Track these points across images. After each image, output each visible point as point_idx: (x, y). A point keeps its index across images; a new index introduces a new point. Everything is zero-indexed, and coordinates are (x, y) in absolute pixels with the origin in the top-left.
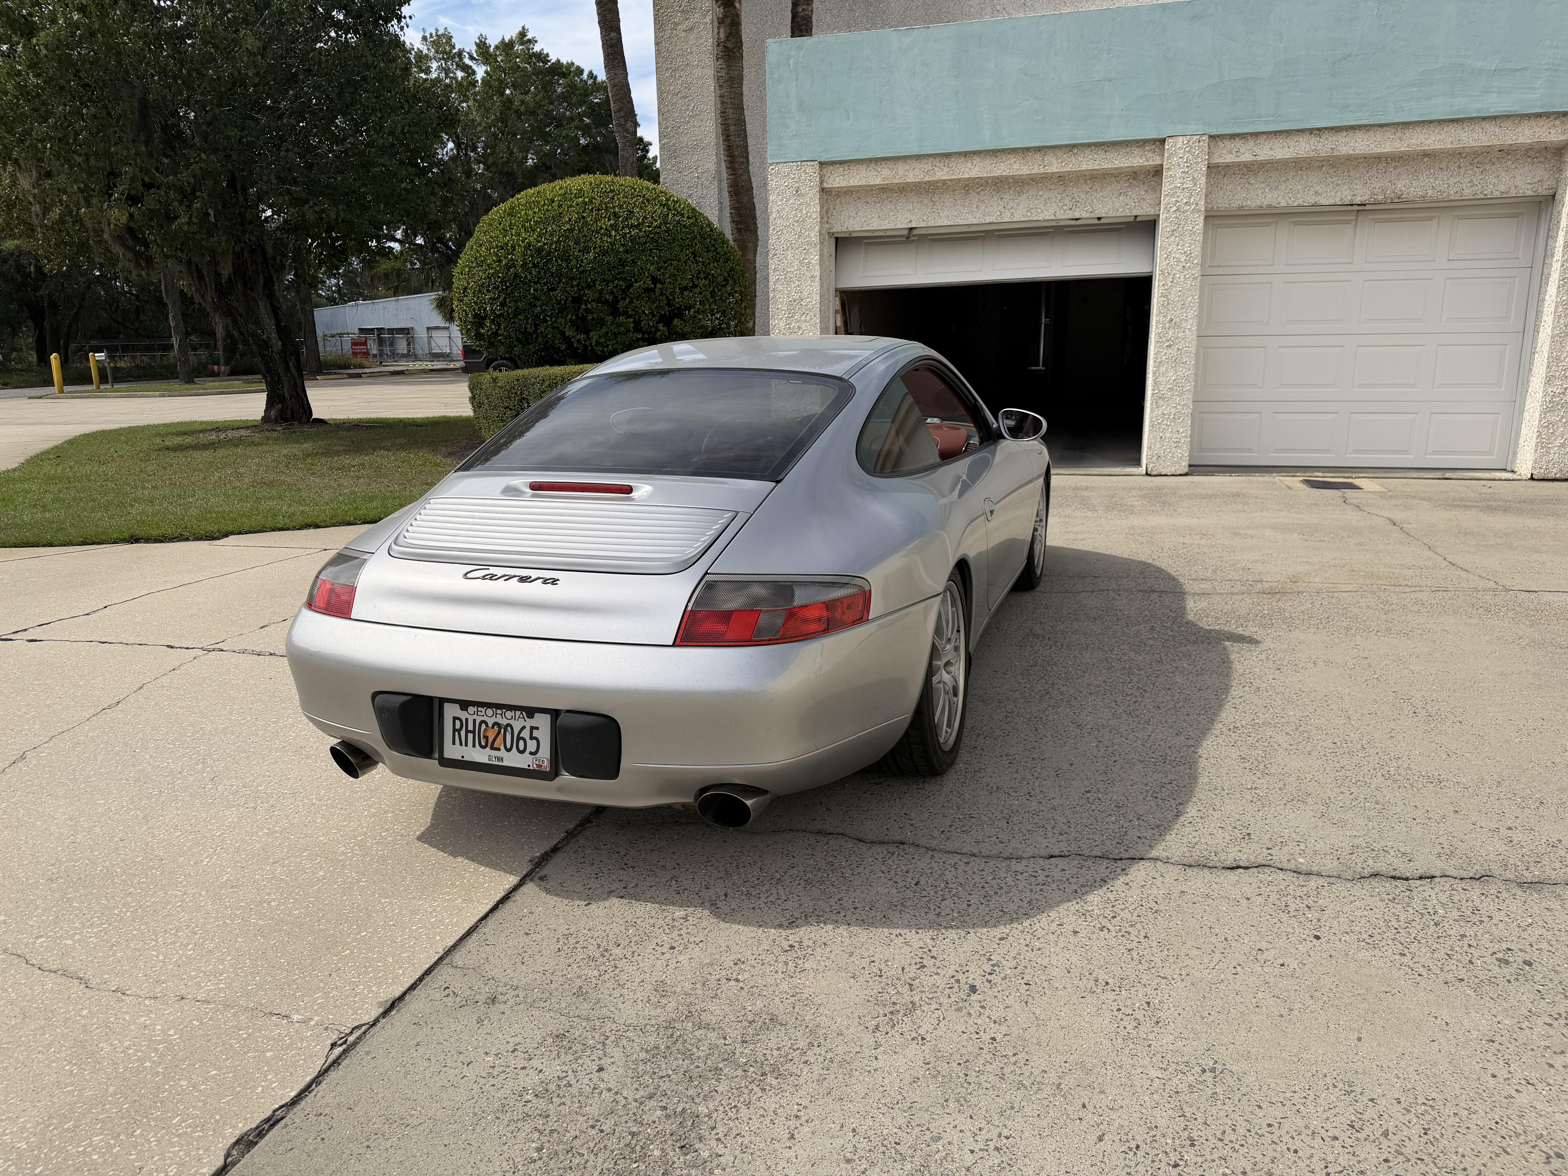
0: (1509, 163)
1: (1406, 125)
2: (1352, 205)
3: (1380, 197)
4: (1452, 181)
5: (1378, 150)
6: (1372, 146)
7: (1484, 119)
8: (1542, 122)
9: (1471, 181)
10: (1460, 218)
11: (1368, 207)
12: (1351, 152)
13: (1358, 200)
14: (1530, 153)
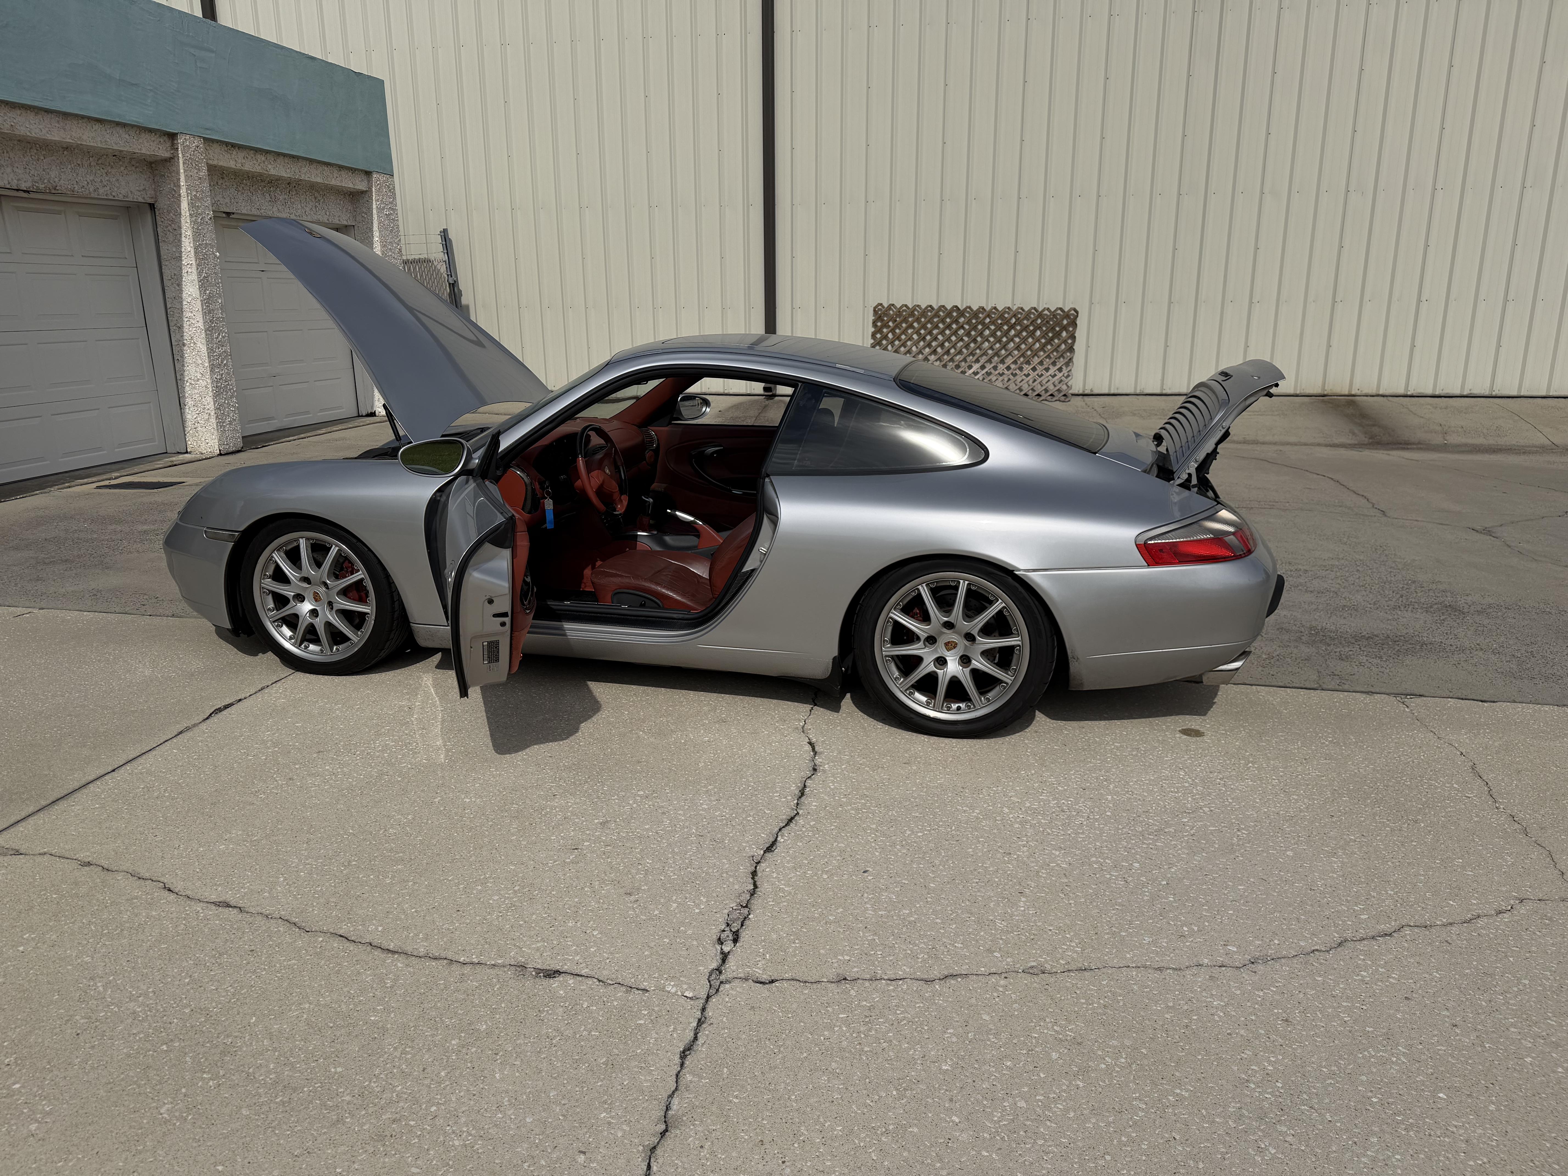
0: (122, 168)
1: (66, 115)
2: (18, 190)
3: (42, 186)
4: (90, 178)
5: (49, 137)
6: (44, 131)
7: (118, 124)
8: (153, 137)
9: (101, 181)
10: (80, 215)
11: (32, 195)
12: (28, 134)
13: (23, 186)
14: (133, 162)
